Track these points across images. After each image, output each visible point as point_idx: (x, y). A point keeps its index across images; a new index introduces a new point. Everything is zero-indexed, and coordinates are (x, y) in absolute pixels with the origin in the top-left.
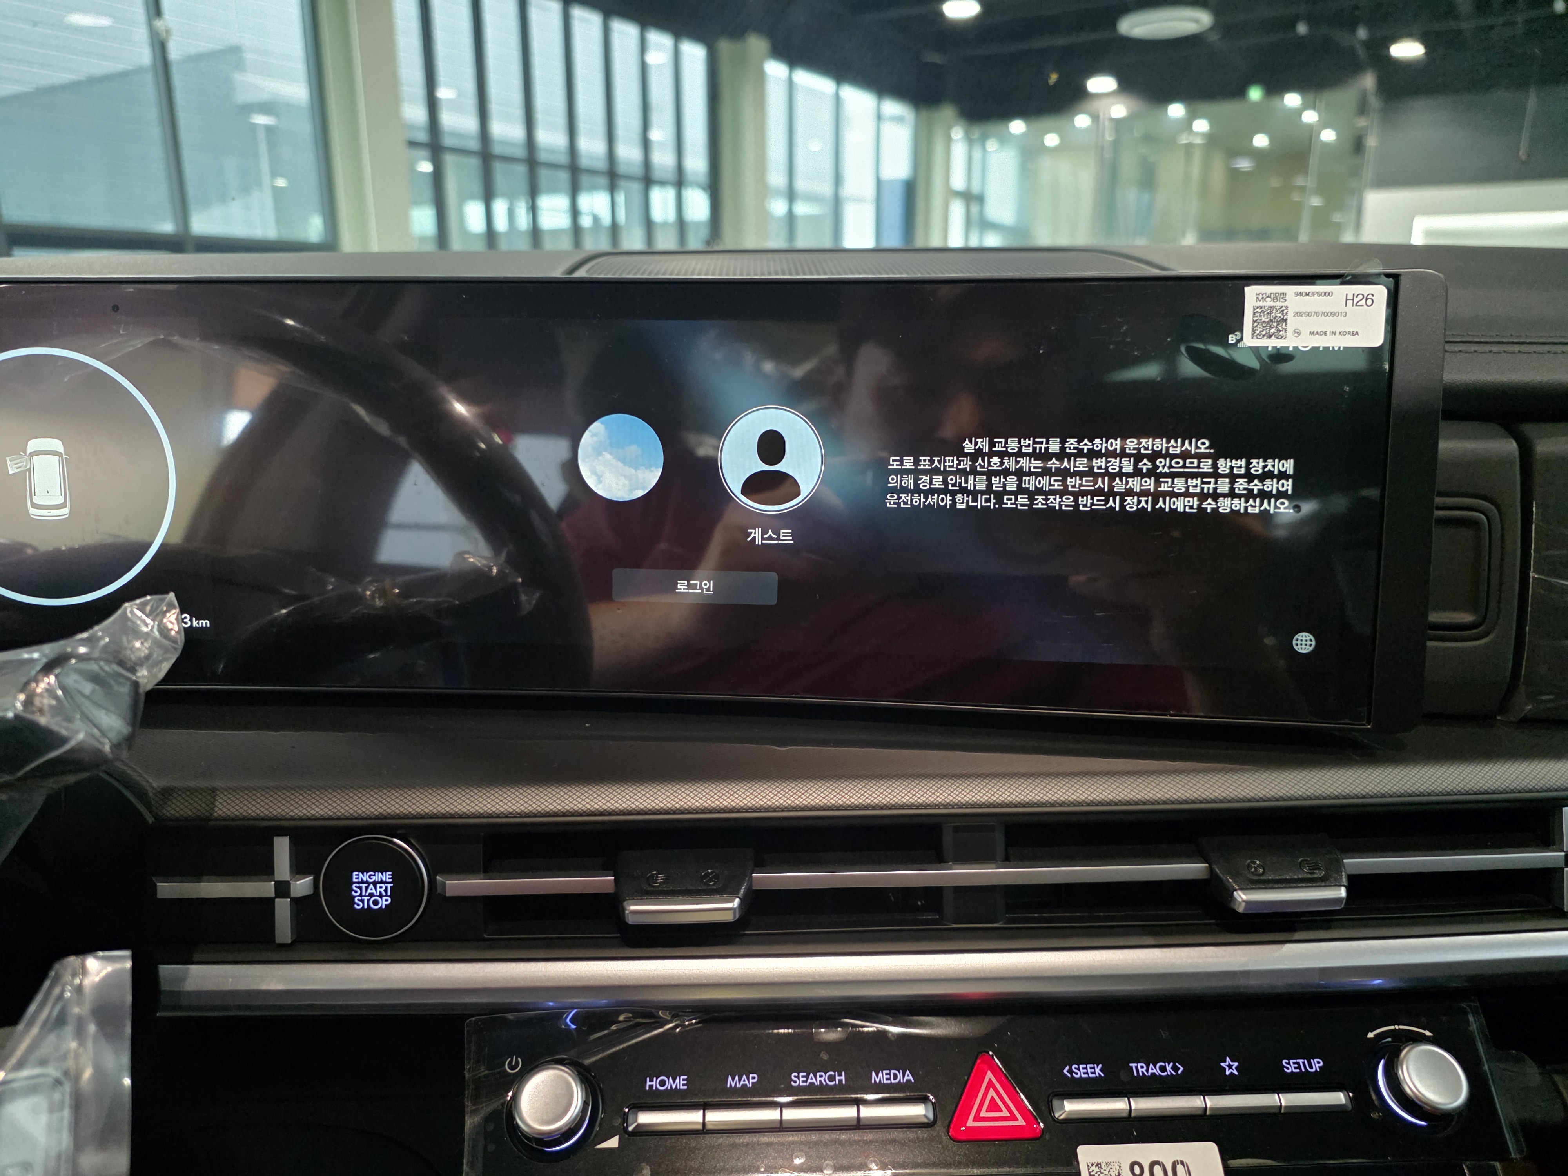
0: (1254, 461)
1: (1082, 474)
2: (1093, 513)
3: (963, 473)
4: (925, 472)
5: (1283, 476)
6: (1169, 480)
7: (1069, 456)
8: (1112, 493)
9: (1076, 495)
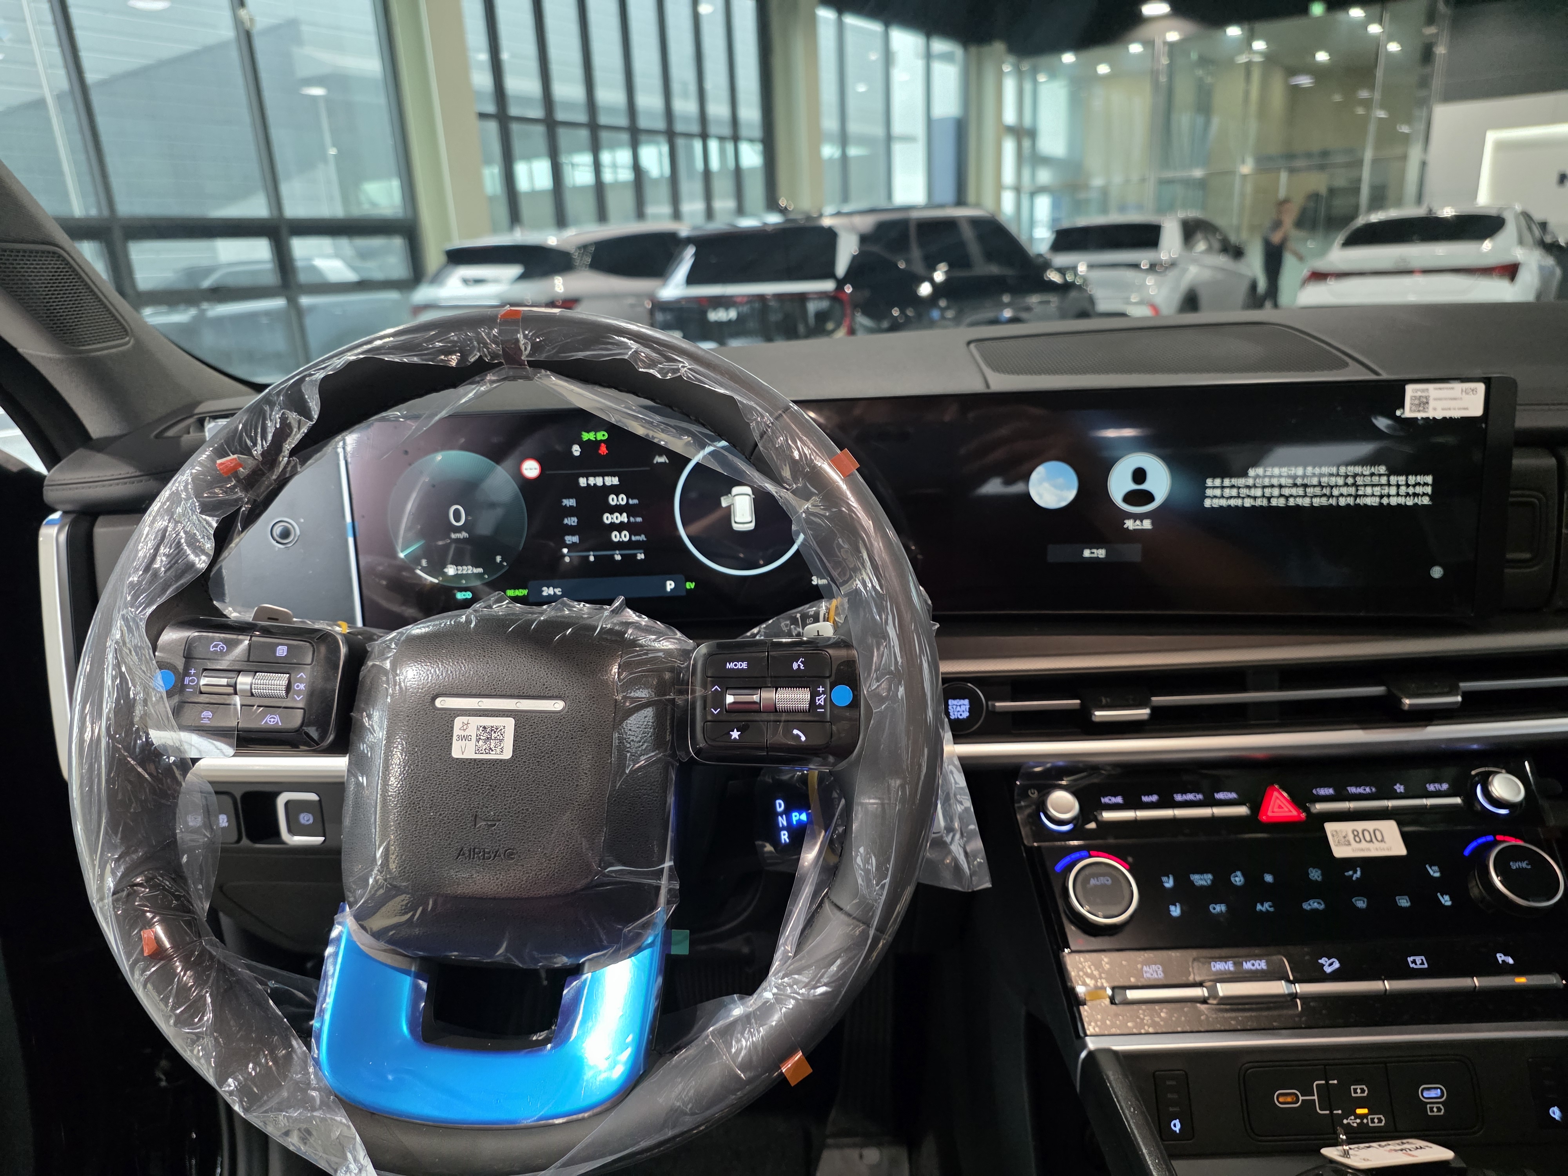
0: (1410, 477)
1: (1314, 486)
2: (1322, 508)
3: (1248, 487)
4: (1228, 487)
5: (1426, 484)
6: (1363, 488)
7: (1308, 476)
8: (1332, 496)
9: (1312, 497)
